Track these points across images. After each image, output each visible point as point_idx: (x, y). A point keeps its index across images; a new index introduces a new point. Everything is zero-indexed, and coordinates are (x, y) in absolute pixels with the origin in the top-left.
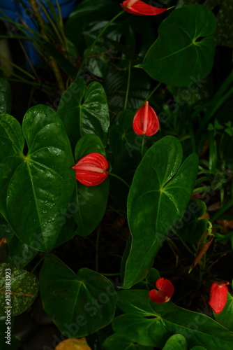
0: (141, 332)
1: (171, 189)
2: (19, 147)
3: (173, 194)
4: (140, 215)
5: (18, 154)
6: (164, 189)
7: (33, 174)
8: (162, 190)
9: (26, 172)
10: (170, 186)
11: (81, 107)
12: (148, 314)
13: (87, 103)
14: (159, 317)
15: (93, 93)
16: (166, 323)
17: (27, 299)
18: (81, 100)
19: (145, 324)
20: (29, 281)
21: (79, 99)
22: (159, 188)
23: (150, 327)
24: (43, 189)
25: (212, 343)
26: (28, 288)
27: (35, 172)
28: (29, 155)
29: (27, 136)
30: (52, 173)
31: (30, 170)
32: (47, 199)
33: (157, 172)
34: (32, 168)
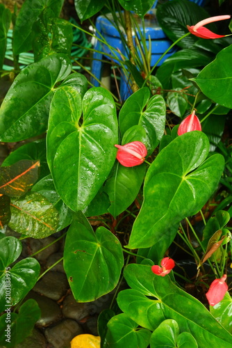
0: (141, 311)
1: (192, 180)
2: (76, 117)
3: (193, 184)
4: (156, 186)
5: (74, 123)
6: (187, 178)
7: (82, 143)
8: (184, 178)
9: (77, 140)
10: (193, 177)
11: (142, 113)
12: (150, 294)
13: (148, 112)
14: (160, 300)
15: (155, 104)
16: (164, 307)
17: (46, 229)
18: (143, 107)
19: (145, 304)
20: (51, 213)
21: (142, 106)
22: (181, 175)
23: (150, 308)
24: (88, 157)
25: (202, 336)
26: (49, 219)
27: (84, 142)
28: (83, 127)
29: (84, 109)
30: (97, 146)
31: (80, 139)
32: (89, 168)
33: (183, 160)
34: (82, 137)
